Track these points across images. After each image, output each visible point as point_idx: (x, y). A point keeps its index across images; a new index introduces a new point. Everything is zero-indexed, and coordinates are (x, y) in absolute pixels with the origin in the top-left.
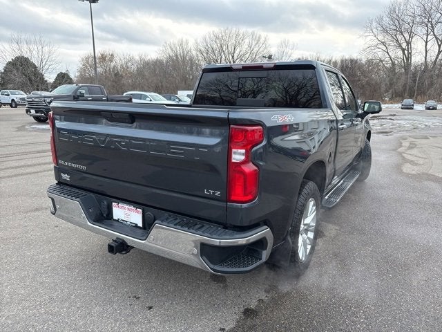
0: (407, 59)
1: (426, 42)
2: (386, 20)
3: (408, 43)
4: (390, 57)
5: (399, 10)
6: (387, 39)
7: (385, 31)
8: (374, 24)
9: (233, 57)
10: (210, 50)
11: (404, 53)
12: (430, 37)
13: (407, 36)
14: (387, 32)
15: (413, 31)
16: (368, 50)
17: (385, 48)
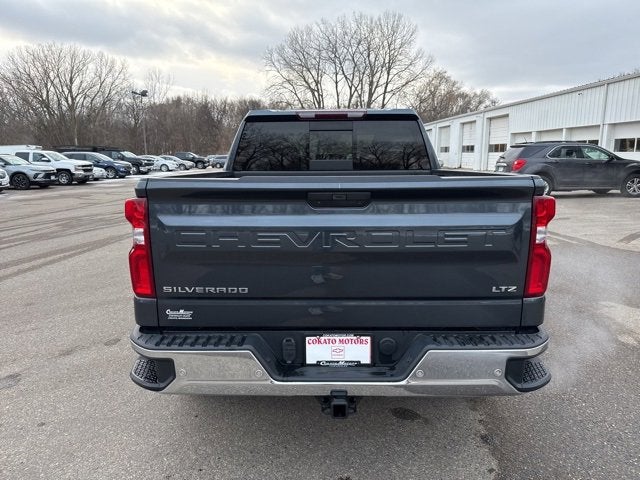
0: (319, 103)
1: (337, 83)
2: (289, 52)
3: (317, 83)
4: (299, 100)
5: (302, 40)
6: (293, 76)
7: (289, 65)
8: (275, 56)
9: (70, 91)
10: (25, 77)
11: (314, 95)
12: (340, 77)
13: (314, 72)
14: (291, 67)
15: (321, 67)
16: (273, 90)
17: (291, 88)
